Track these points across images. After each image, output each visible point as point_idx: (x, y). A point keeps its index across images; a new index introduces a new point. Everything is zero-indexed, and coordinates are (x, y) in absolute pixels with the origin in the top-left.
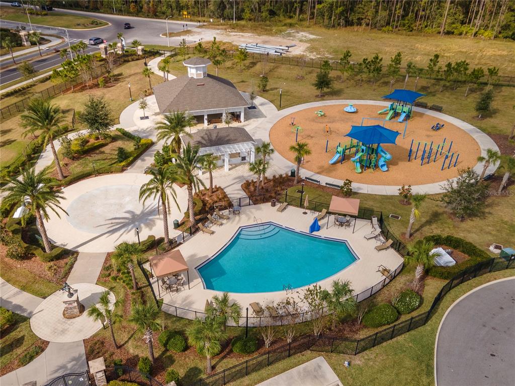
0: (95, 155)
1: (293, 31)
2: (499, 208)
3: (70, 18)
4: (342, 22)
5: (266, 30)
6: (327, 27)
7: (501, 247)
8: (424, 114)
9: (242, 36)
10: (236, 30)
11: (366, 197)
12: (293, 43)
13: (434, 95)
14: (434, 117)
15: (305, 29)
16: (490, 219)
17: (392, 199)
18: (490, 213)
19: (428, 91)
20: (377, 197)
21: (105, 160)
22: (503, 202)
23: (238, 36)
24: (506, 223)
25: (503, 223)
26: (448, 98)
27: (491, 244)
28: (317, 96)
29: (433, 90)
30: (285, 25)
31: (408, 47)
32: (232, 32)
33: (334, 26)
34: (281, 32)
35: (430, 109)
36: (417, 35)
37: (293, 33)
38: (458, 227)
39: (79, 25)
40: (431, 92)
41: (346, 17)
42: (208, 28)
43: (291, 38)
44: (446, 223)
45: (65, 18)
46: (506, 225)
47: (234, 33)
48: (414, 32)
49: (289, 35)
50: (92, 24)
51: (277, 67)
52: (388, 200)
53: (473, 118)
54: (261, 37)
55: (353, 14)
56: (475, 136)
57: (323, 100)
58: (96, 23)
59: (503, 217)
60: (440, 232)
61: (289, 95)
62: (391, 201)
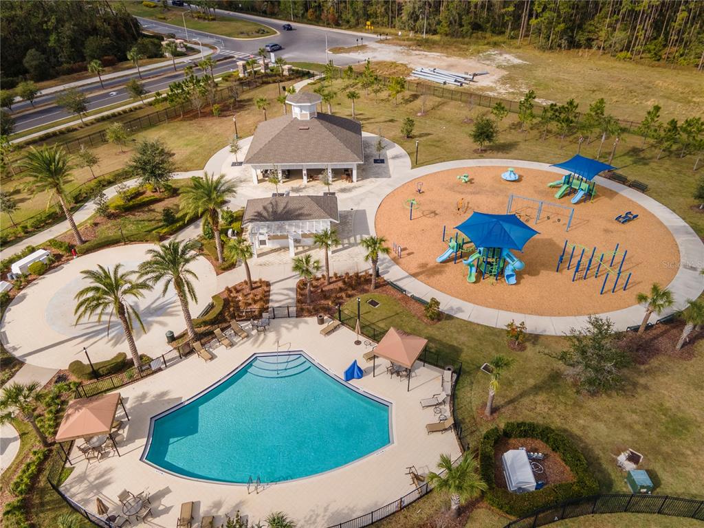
0: (141, 213)
1: (496, 52)
2: (666, 380)
3: (239, 24)
4: (564, 43)
5: (460, 49)
6: (543, 48)
7: (640, 457)
8: (616, 193)
9: (426, 55)
10: (421, 48)
11: (461, 327)
12: (487, 69)
13: (646, 164)
14: (631, 200)
15: (513, 50)
16: (643, 398)
17: (498, 337)
18: (646, 387)
19: (639, 155)
20: (479, 329)
21: (151, 221)
22: (677, 370)
23: (420, 56)
24: (665, 411)
25: (661, 410)
26: (667, 169)
27: (624, 450)
28: (476, 151)
29: (649, 156)
30: (488, 43)
31: (645, 84)
32: (415, 50)
33: (551, 48)
34: (479, 52)
35: (629, 186)
36: (665, 67)
37: (494, 55)
38: (581, 407)
39: (242, 33)
40: (643, 158)
41: (572, 37)
42: (389, 44)
43: (488, 62)
44: (564, 394)
45: (233, 24)
46: (665, 416)
47: (417, 52)
48: (662, 62)
49: (488, 58)
50: (258, 32)
51: (443, 104)
52: (492, 337)
53: (691, 207)
54: (449, 59)
55: (580, 32)
56: (680, 240)
57: (482, 157)
58: (262, 32)
59: (666, 398)
60: (546, 410)
61: (438, 147)
62: (496, 339)
